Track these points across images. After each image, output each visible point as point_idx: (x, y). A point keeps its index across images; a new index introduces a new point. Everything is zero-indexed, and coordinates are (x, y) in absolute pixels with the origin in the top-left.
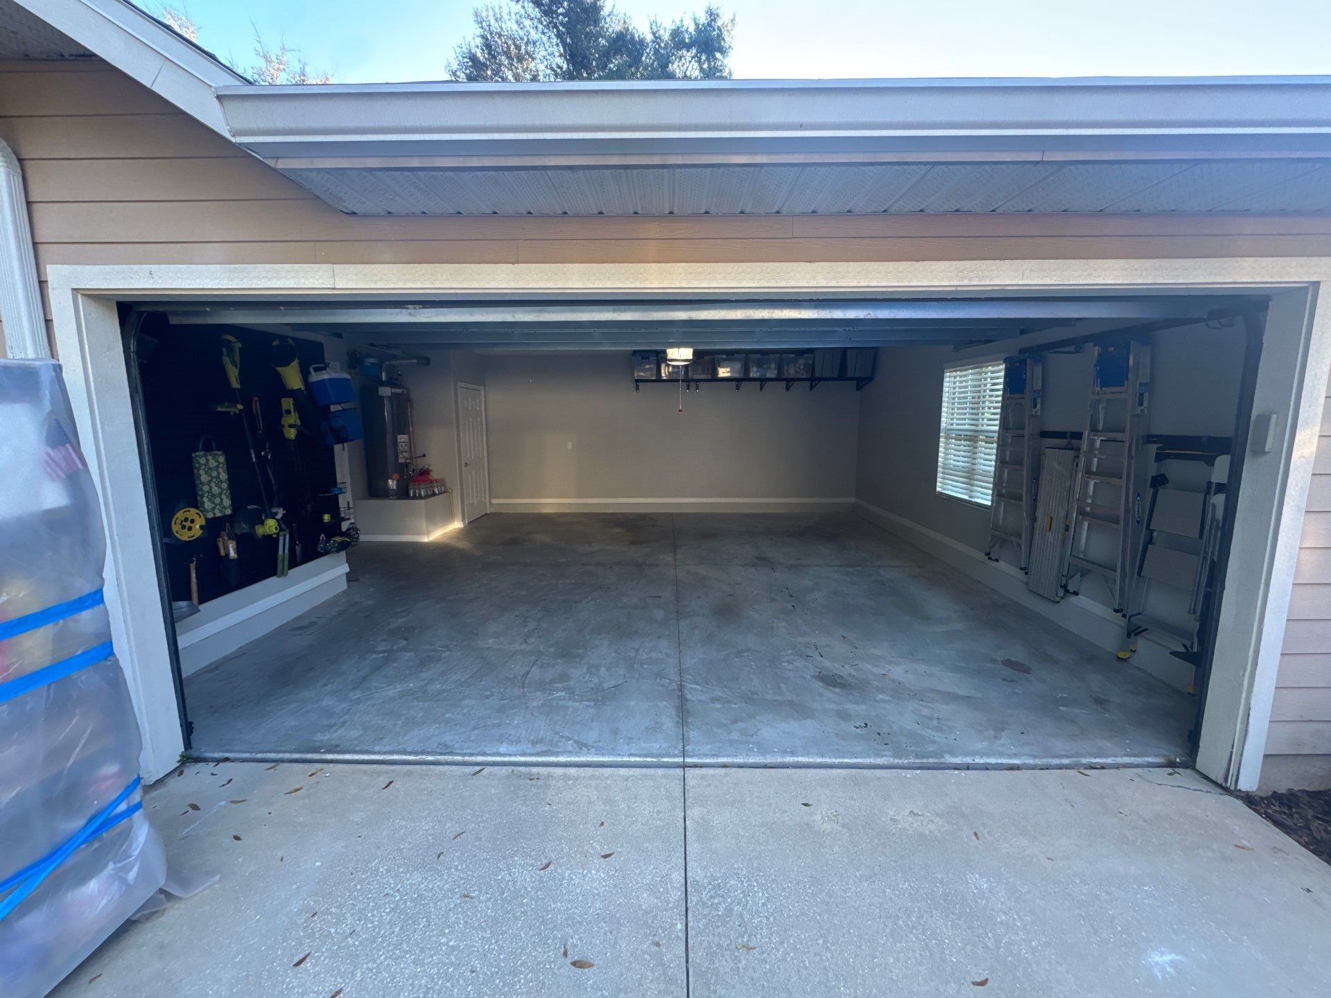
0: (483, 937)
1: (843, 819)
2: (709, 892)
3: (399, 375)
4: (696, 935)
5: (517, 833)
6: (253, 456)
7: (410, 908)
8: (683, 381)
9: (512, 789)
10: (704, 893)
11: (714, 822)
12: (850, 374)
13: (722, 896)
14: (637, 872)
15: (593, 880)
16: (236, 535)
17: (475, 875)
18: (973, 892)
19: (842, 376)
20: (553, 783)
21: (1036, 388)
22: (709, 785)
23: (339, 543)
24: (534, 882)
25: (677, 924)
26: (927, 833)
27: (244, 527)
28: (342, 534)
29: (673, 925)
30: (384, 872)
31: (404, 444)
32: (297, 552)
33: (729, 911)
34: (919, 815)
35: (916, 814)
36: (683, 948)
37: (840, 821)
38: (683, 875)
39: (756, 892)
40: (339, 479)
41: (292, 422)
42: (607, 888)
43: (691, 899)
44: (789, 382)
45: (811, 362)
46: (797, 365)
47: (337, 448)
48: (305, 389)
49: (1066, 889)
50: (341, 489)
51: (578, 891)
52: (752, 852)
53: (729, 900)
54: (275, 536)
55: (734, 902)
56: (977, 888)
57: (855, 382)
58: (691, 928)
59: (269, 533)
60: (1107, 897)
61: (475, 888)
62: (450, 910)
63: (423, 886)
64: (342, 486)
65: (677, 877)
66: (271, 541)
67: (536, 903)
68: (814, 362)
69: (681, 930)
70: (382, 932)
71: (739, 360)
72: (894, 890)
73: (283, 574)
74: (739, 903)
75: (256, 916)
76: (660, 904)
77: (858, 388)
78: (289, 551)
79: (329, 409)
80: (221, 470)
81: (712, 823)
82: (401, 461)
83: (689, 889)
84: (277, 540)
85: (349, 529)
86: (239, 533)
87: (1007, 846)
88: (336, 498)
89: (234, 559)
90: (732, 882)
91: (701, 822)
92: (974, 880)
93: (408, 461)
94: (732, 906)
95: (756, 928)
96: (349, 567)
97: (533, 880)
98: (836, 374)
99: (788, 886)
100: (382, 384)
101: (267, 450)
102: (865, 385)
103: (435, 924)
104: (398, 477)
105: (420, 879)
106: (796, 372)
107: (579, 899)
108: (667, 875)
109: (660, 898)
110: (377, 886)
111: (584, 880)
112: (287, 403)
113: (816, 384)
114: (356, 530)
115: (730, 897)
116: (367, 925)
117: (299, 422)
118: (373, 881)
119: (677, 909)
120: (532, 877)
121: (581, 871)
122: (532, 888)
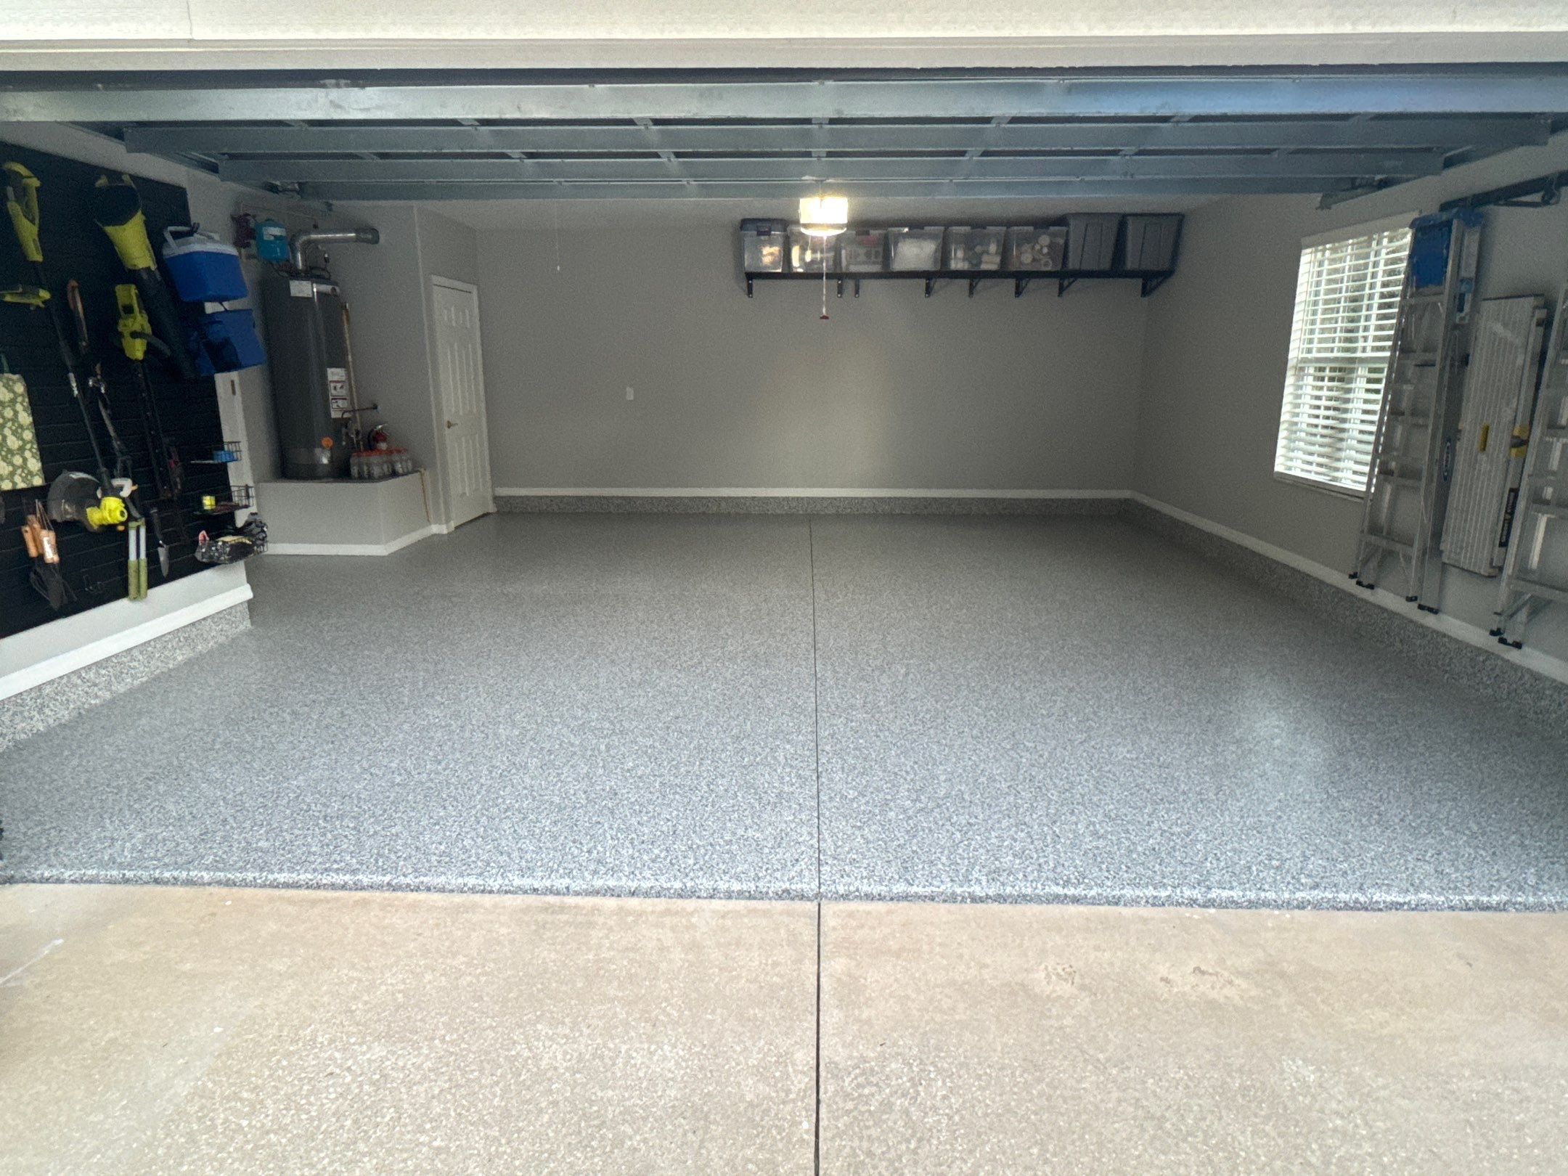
0: (487, 1137)
1: (1082, 977)
2: (856, 1078)
3: (326, 260)
4: (833, 1138)
5: (542, 990)
6: (74, 385)
7: (369, 1094)
8: (829, 276)
9: (534, 927)
10: (847, 1080)
11: (865, 979)
12: (1130, 264)
13: (877, 1085)
14: (738, 1049)
15: (665, 1058)
16: (54, 522)
17: (474, 1049)
18: (1291, 1085)
19: (1116, 270)
20: (601, 920)
21: (1463, 274)
22: (862, 926)
23: (232, 546)
24: (570, 1060)
25: (801, 1123)
26: (1222, 1000)
27: (65, 510)
28: (238, 532)
29: (798, 1124)
30: (326, 1043)
31: (339, 385)
32: (162, 559)
33: (887, 1106)
34: (1211, 974)
35: (1203, 973)
36: (812, 1156)
37: (1077, 979)
38: (814, 1054)
39: (933, 1080)
40: (227, 437)
41: (137, 327)
42: (688, 1070)
43: (826, 1088)
44: (1021, 278)
45: (1061, 241)
46: (1037, 247)
47: (222, 381)
48: (159, 268)
49: (1447, 1083)
50: (230, 453)
51: (641, 1074)
52: (927, 1023)
53: (888, 1091)
54: (121, 528)
55: (896, 1093)
56: (1297, 1080)
57: (1139, 282)
58: (825, 1130)
59: (111, 521)
60: (1515, 1097)
61: (473, 1068)
62: (433, 1097)
63: (388, 1063)
64: (232, 447)
65: (804, 1057)
66: (114, 536)
67: (572, 1090)
68: (1066, 244)
69: (807, 1132)
70: (324, 1127)
71: (932, 237)
72: (1160, 1080)
73: (139, 596)
74: (904, 1095)
75: (122, 1100)
76: (774, 1094)
77: (1145, 292)
78: (148, 555)
79: (203, 308)
80: (19, 407)
81: (863, 981)
82: (335, 414)
83: (822, 1073)
84: (125, 535)
85: (248, 524)
86: (59, 520)
87: (1353, 1020)
88: (223, 469)
89: (52, 564)
90: (893, 1066)
91: (844, 978)
92: (1295, 1068)
93: (346, 415)
94: (892, 1099)
95: (930, 1130)
96: (253, 589)
97: (568, 1057)
98: (1106, 265)
99: (986, 1073)
100: (296, 275)
101: (99, 377)
102: (1159, 284)
103: (410, 1116)
104: (331, 443)
105: (384, 1053)
106: (1034, 260)
107: (644, 1086)
108: (787, 1054)
109: (775, 1086)
110: (314, 1062)
111: (651, 1059)
112: (127, 294)
113: (1070, 284)
114: (261, 525)
115: (889, 1085)
116: (299, 1116)
117: (148, 329)
118: (307, 1056)
119: (802, 1101)
120: (565, 1053)
121: (646, 1046)
122: (567, 1069)
